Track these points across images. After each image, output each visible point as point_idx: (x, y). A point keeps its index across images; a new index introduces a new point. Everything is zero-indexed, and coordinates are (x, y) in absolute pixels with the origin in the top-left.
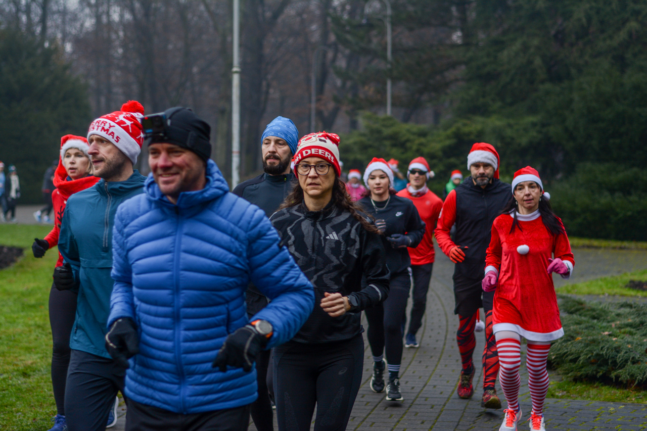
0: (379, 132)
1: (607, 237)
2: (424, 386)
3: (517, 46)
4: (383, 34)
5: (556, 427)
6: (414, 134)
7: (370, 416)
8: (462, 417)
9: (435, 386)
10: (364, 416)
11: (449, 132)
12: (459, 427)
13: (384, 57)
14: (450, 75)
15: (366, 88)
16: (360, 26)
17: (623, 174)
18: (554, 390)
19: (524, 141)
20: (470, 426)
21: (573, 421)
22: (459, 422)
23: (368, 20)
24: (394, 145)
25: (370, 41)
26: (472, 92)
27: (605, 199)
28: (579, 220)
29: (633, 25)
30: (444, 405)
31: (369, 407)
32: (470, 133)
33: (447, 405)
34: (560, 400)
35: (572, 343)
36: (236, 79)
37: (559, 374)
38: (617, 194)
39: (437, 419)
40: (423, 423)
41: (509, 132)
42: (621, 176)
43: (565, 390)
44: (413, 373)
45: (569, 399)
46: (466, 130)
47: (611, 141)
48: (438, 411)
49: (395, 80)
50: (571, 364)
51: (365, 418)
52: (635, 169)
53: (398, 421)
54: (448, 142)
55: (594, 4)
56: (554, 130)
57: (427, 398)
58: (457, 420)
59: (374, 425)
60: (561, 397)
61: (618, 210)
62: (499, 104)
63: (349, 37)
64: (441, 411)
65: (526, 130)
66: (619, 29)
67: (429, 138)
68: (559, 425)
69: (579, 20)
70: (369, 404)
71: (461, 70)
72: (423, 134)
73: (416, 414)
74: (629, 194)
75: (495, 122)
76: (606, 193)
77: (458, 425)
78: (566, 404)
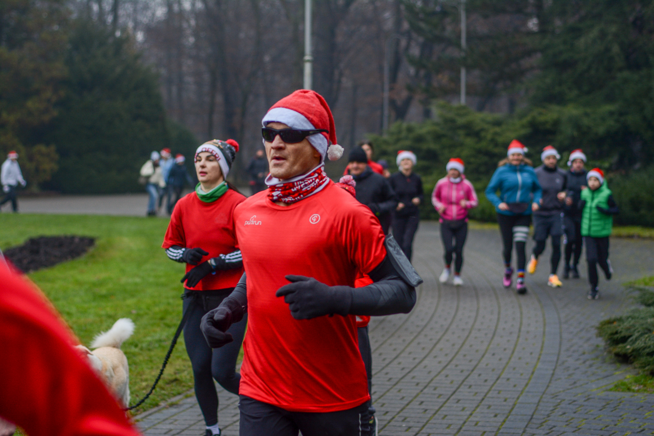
0: (453, 121)
2: (498, 379)
3: (594, 33)
4: (457, 21)
5: (632, 422)
6: (488, 123)
7: (443, 409)
8: (535, 410)
9: (508, 379)
10: (437, 408)
11: (525, 121)
12: (533, 420)
13: (458, 45)
14: (526, 63)
15: (440, 76)
16: (434, 13)
18: (631, 383)
19: (601, 130)
20: (544, 420)
21: (649, 415)
22: (533, 415)
23: (442, 7)
24: (468, 135)
25: (444, 29)
26: (548, 81)
30: (518, 398)
31: (442, 400)
32: (546, 122)
33: (521, 398)
34: (636, 394)
35: (649, 336)
36: (308, 68)
37: (635, 368)
39: (510, 412)
40: (496, 416)
41: (586, 121)
43: (642, 384)
44: (487, 365)
45: (646, 393)
46: (542, 119)
48: (511, 404)
49: (469, 68)
50: (648, 357)
51: (437, 411)
53: (471, 414)
54: (523, 132)
56: (632, 119)
57: (500, 391)
58: (531, 413)
59: (447, 418)
60: (638, 391)
62: (575, 92)
63: (422, 25)
64: (514, 405)
65: (603, 119)
67: (504, 127)
68: (635, 419)
70: (442, 397)
71: (537, 59)
72: (497, 123)
73: (489, 407)
75: (572, 111)
77: (531, 419)
78: (643, 398)
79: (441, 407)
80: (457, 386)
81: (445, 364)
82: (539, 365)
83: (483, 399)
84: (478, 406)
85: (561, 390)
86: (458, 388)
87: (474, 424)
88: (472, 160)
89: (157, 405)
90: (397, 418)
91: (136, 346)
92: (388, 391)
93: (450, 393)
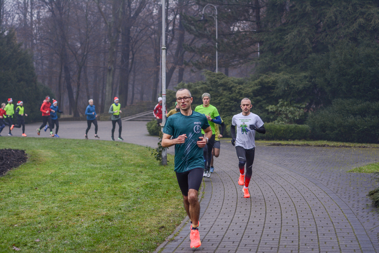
1: (352, 141)
2: (332, 223)
4: (213, 25)
6: (236, 83)
9: (338, 223)
11: (256, 81)
15: (203, 57)
16: (200, 21)
17: (361, 105)
23: (204, 17)
25: (205, 29)
26: (268, 59)
27: (351, 120)
28: (336, 132)
29: (361, 20)
30: (354, 233)
31: (315, 234)
36: (164, 52)
38: (358, 117)
39: (357, 240)
40: (352, 242)
41: (292, 82)
42: (360, 106)
44: (319, 216)
46: (266, 80)
47: (353, 86)
48: (353, 235)
49: (218, 51)
52: (368, 102)
53: (338, 241)
54: (256, 88)
55: (338, 8)
56: (319, 80)
57: (340, 229)
58: (369, 240)
61: (359, 126)
62: (284, 65)
63: (193, 27)
64: (356, 236)
65: (301, 80)
66: (353, 23)
67: (244, 85)
69: (330, 17)
73: (343, 237)
74: (365, 116)
75: (283, 76)
76: (352, 116)
77: (372, 242)
79: (318, 238)
80: (315, 227)
81: (296, 216)
82: (346, 215)
83: (336, 233)
84: (337, 237)
85: (372, 228)
86: (317, 228)
87: (345, 246)
88: (228, 104)
89: (164, 240)
90: (300, 244)
91: (120, 209)
92: (281, 230)
93: (316, 230)
